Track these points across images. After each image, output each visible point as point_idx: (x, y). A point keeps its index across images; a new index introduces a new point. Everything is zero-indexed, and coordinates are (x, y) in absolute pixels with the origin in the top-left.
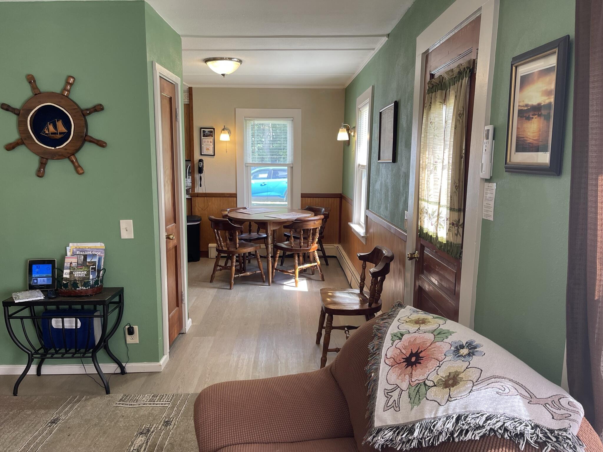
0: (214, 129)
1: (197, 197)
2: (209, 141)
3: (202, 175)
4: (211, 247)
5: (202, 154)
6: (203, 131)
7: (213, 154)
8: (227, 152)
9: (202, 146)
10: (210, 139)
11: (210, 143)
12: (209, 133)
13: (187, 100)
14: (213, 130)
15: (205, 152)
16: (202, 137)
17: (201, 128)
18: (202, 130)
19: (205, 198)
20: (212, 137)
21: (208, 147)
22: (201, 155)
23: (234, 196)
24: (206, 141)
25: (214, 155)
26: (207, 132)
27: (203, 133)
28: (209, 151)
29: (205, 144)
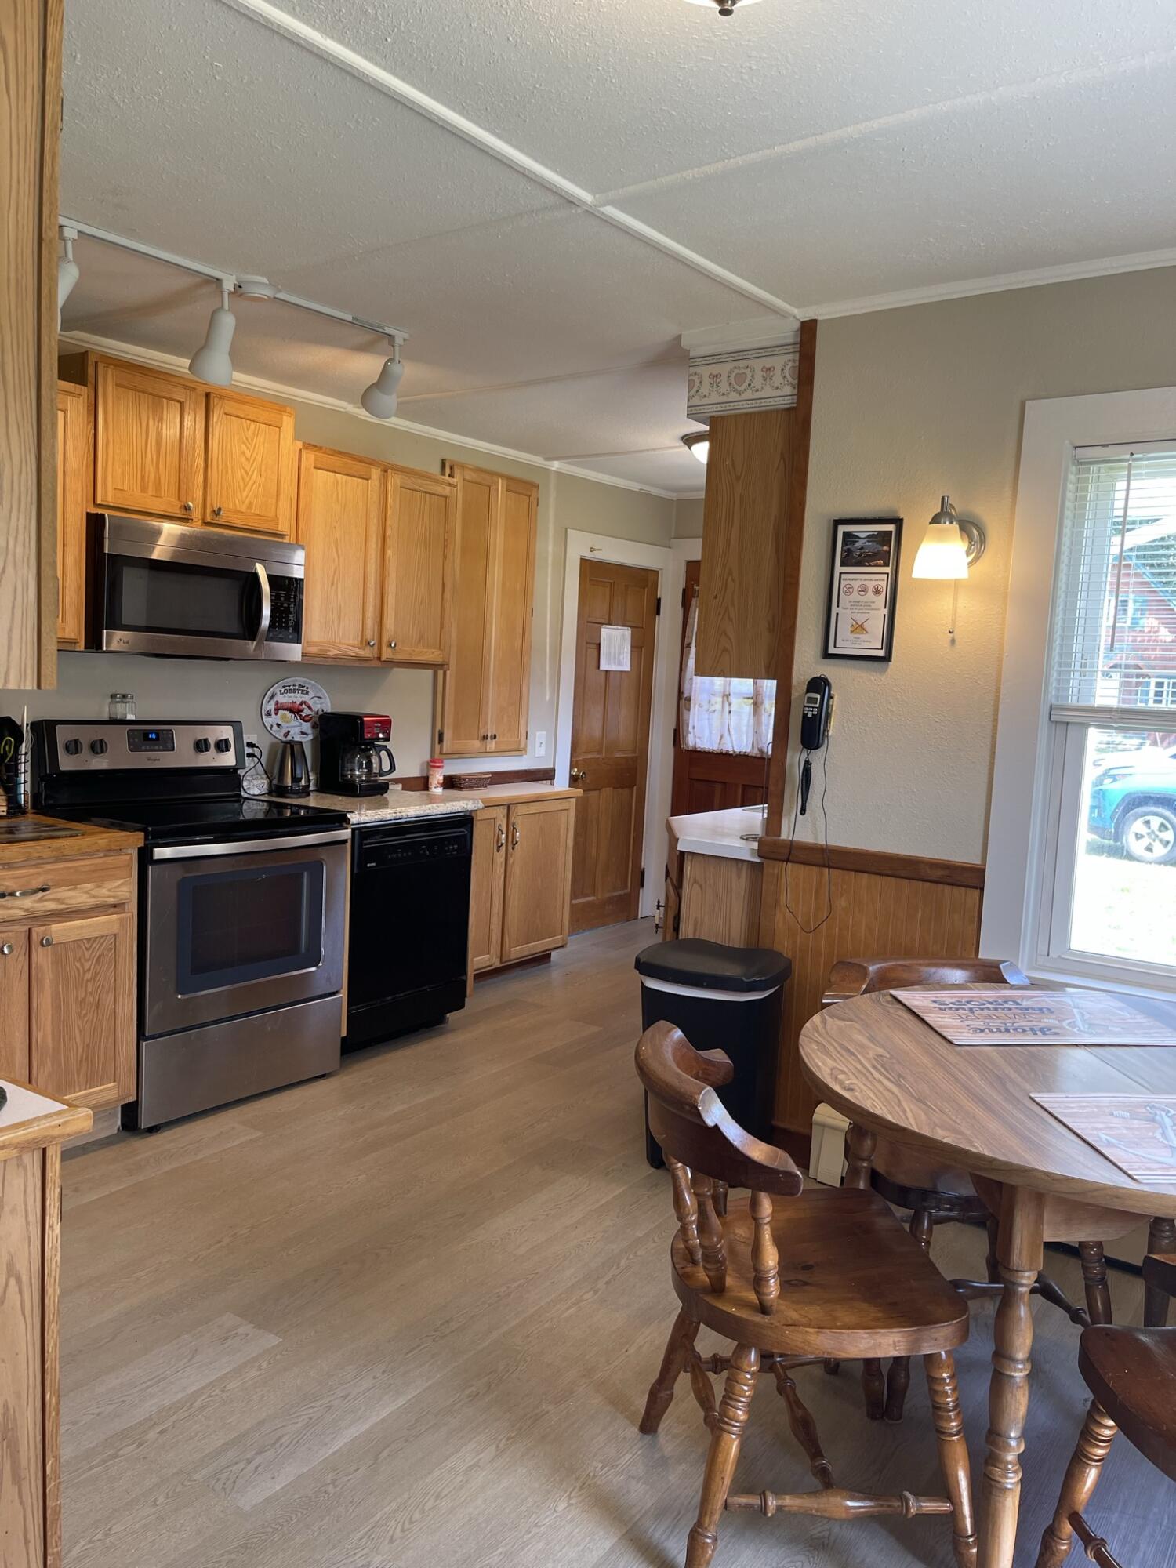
0: (898, 522)
1: (788, 861)
2: (871, 585)
3: (817, 757)
4: (823, 1126)
5: (832, 650)
6: (847, 535)
7: (881, 653)
8: (953, 641)
9: (834, 610)
10: (876, 576)
11: (871, 595)
12: (872, 547)
13: (788, 390)
14: (891, 528)
15: (844, 642)
16: (838, 569)
17: (838, 522)
18: (842, 529)
19: (822, 874)
20: (886, 564)
21: (860, 618)
22: (827, 655)
23: (971, 878)
24: (856, 585)
25: (887, 659)
26: (865, 540)
27: (845, 548)
28: (864, 637)
29: (850, 602)
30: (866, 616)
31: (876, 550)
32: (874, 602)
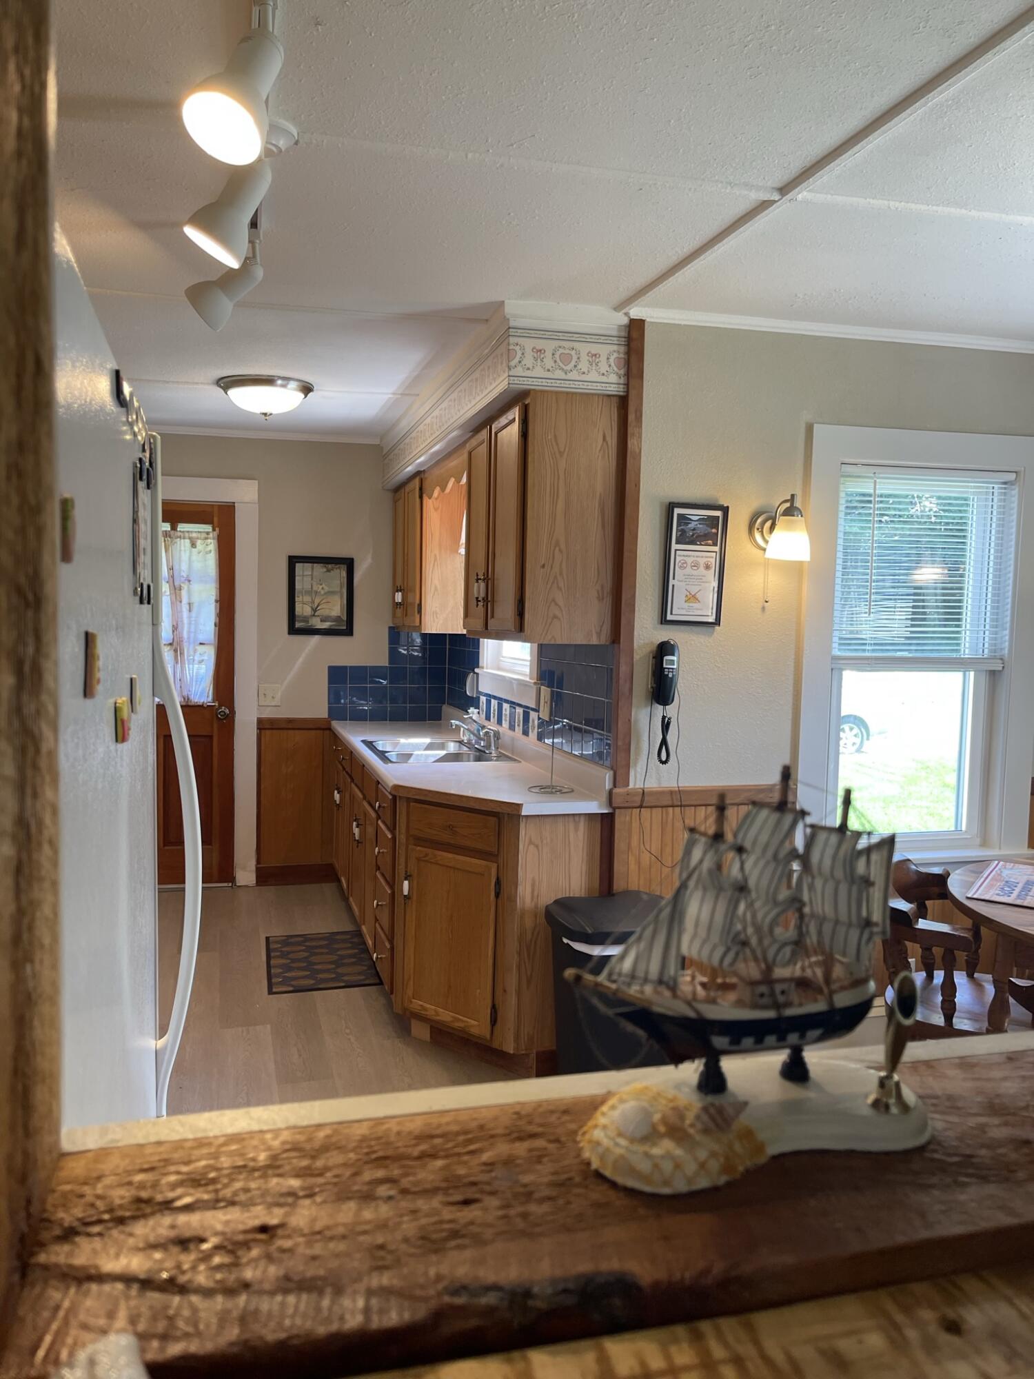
0: (725, 510)
1: (641, 807)
2: (702, 561)
3: (671, 710)
5: (669, 617)
6: (681, 516)
7: (711, 619)
9: (671, 582)
10: (706, 555)
11: (702, 570)
12: (702, 528)
14: (718, 513)
15: (679, 609)
16: (674, 546)
17: (671, 507)
18: (677, 511)
19: (667, 813)
20: (715, 544)
21: (694, 590)
22: (664, 620)
24: (689, 560)
25: (717, 622)
26: (696, 523)
27: (680, 528)
28: (696, 605)
29: (684, 575)
30: (697, 588)
31: (706, 532)
32: (704, 576)
